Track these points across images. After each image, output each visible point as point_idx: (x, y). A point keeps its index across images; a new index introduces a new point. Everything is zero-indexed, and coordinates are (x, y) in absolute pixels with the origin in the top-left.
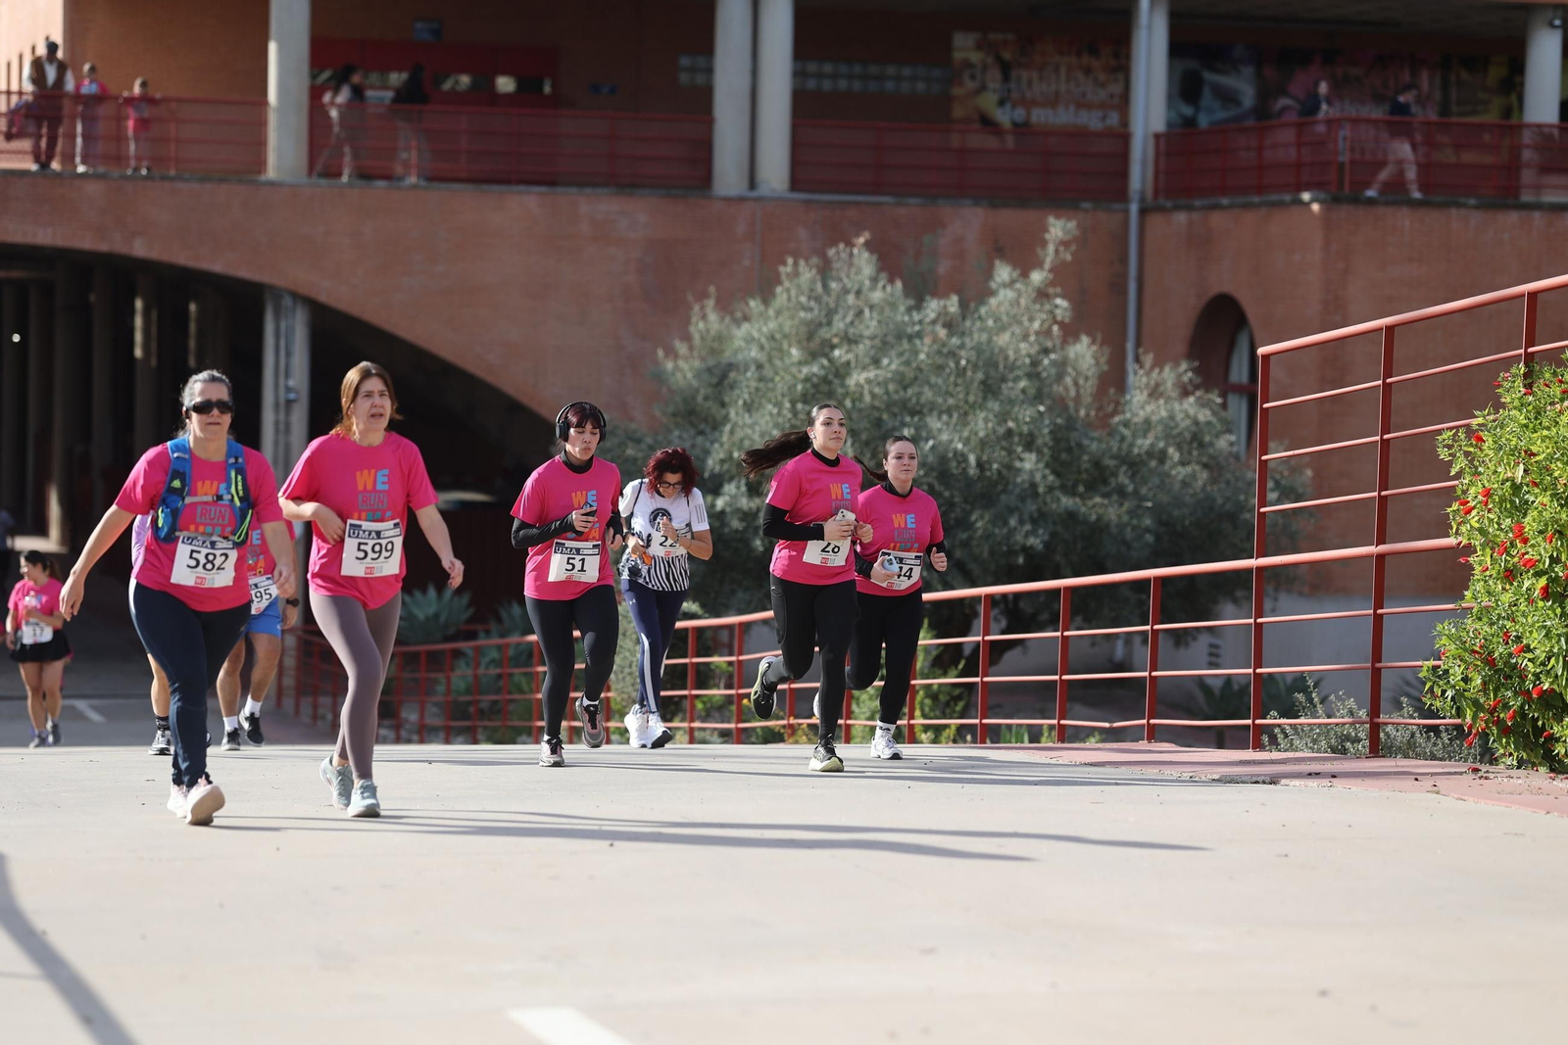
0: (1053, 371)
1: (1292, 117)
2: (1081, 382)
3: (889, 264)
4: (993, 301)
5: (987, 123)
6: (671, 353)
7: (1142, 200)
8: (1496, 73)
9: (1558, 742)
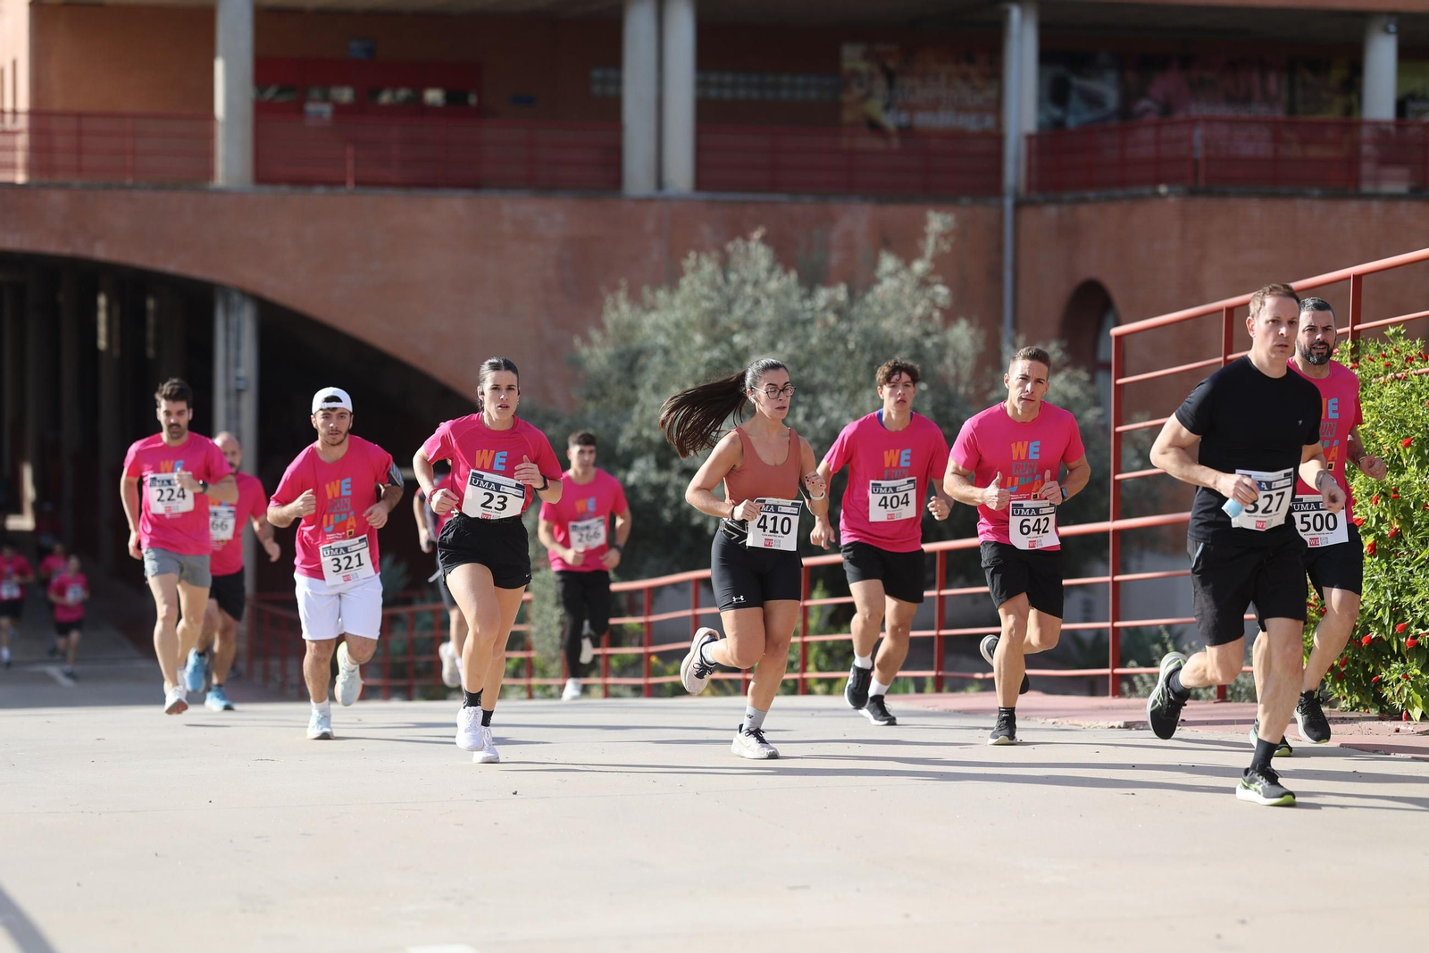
0: (934, 353)
1: (1152, 117)
2: (960, 361)
3: (784, 256)
4: (878, 290)
5: (875, 127)
6: (587, 340)
7: (1016, 195)
8: (1337, 75)
9: (1386, 686)
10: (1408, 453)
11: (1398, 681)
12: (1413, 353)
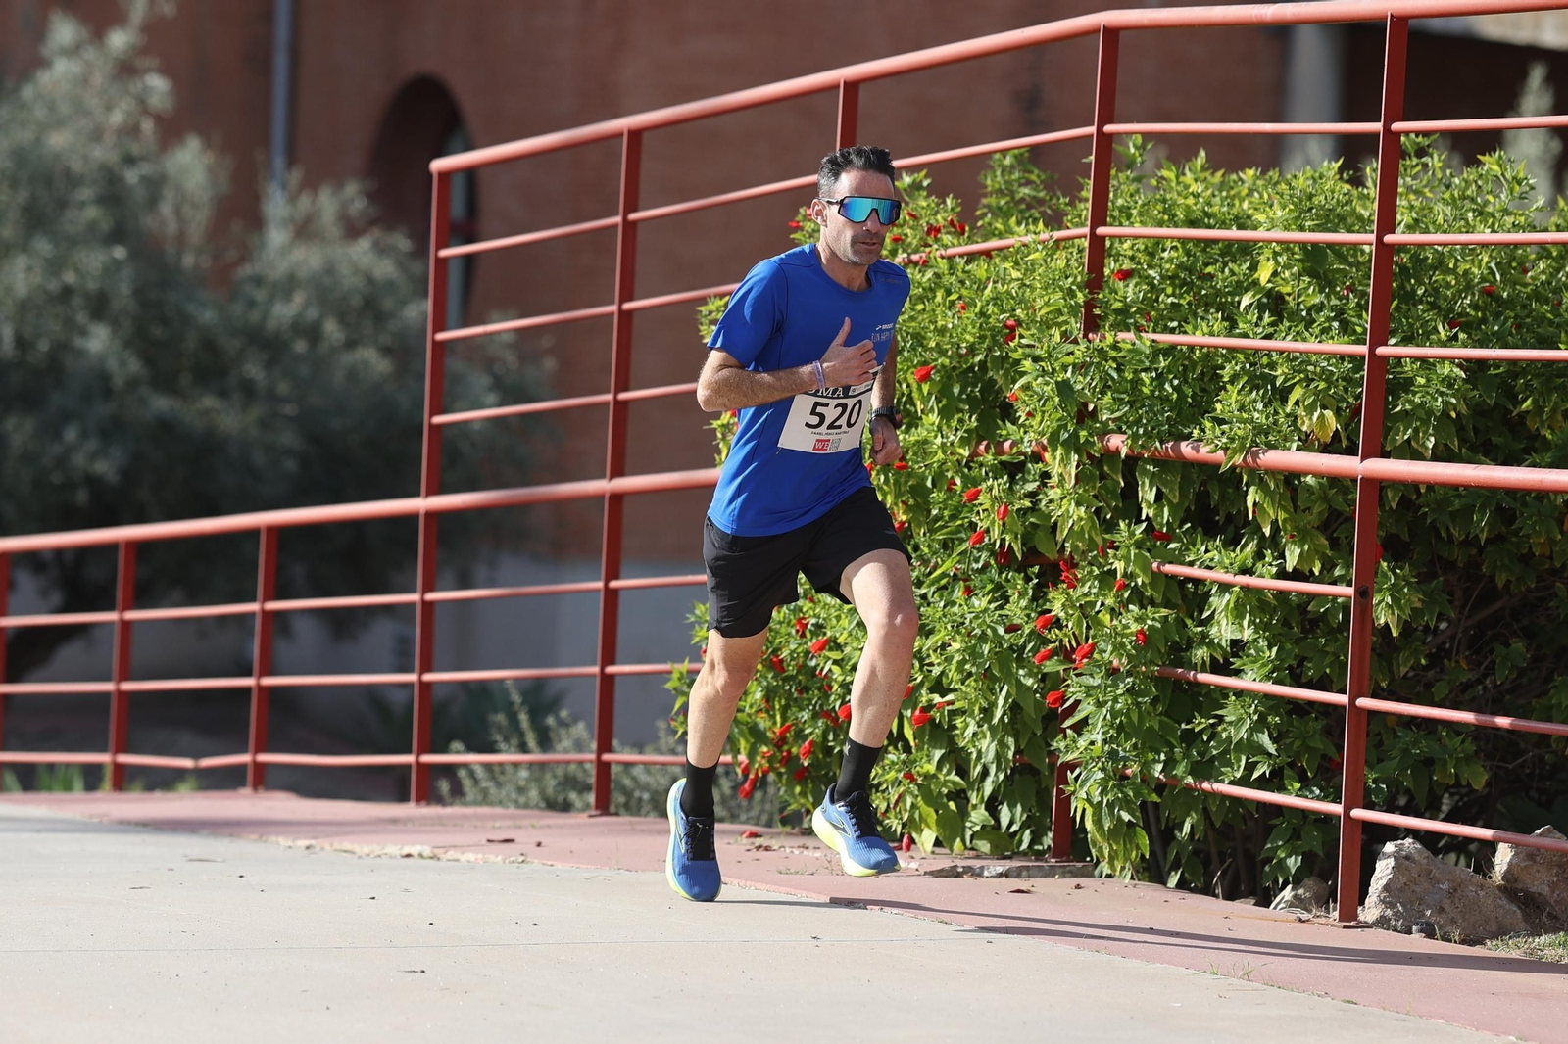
9: (877, 791)
10: (925, 391)
11: (897, 783)
12: (940, 219)
